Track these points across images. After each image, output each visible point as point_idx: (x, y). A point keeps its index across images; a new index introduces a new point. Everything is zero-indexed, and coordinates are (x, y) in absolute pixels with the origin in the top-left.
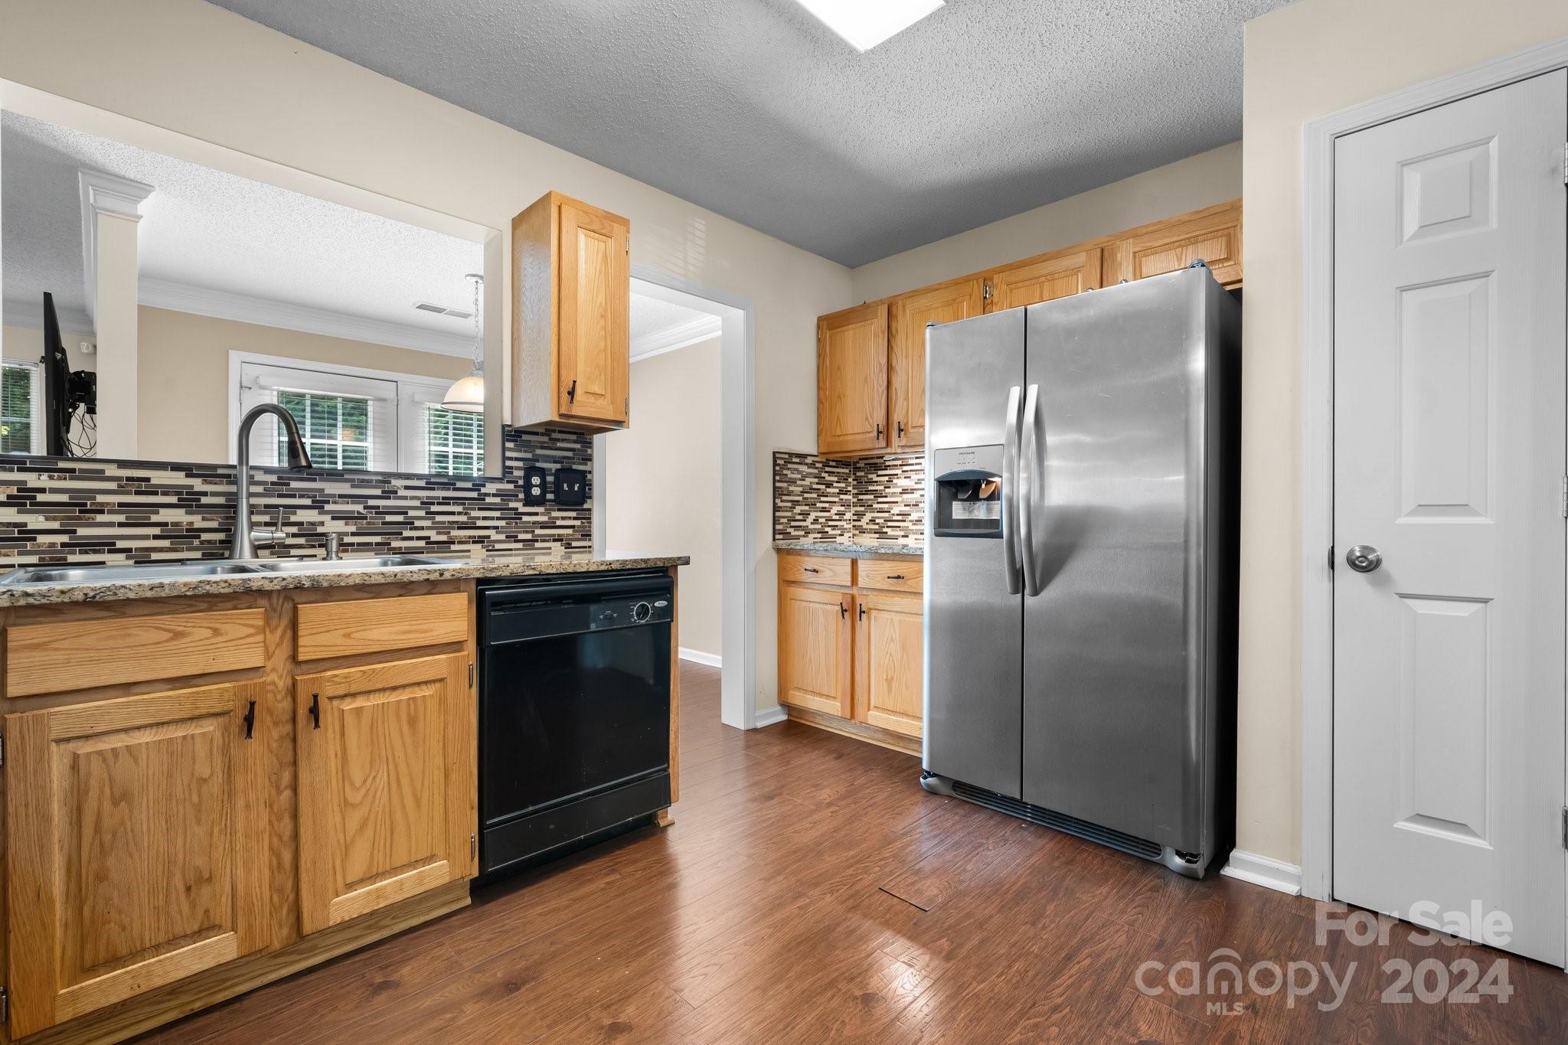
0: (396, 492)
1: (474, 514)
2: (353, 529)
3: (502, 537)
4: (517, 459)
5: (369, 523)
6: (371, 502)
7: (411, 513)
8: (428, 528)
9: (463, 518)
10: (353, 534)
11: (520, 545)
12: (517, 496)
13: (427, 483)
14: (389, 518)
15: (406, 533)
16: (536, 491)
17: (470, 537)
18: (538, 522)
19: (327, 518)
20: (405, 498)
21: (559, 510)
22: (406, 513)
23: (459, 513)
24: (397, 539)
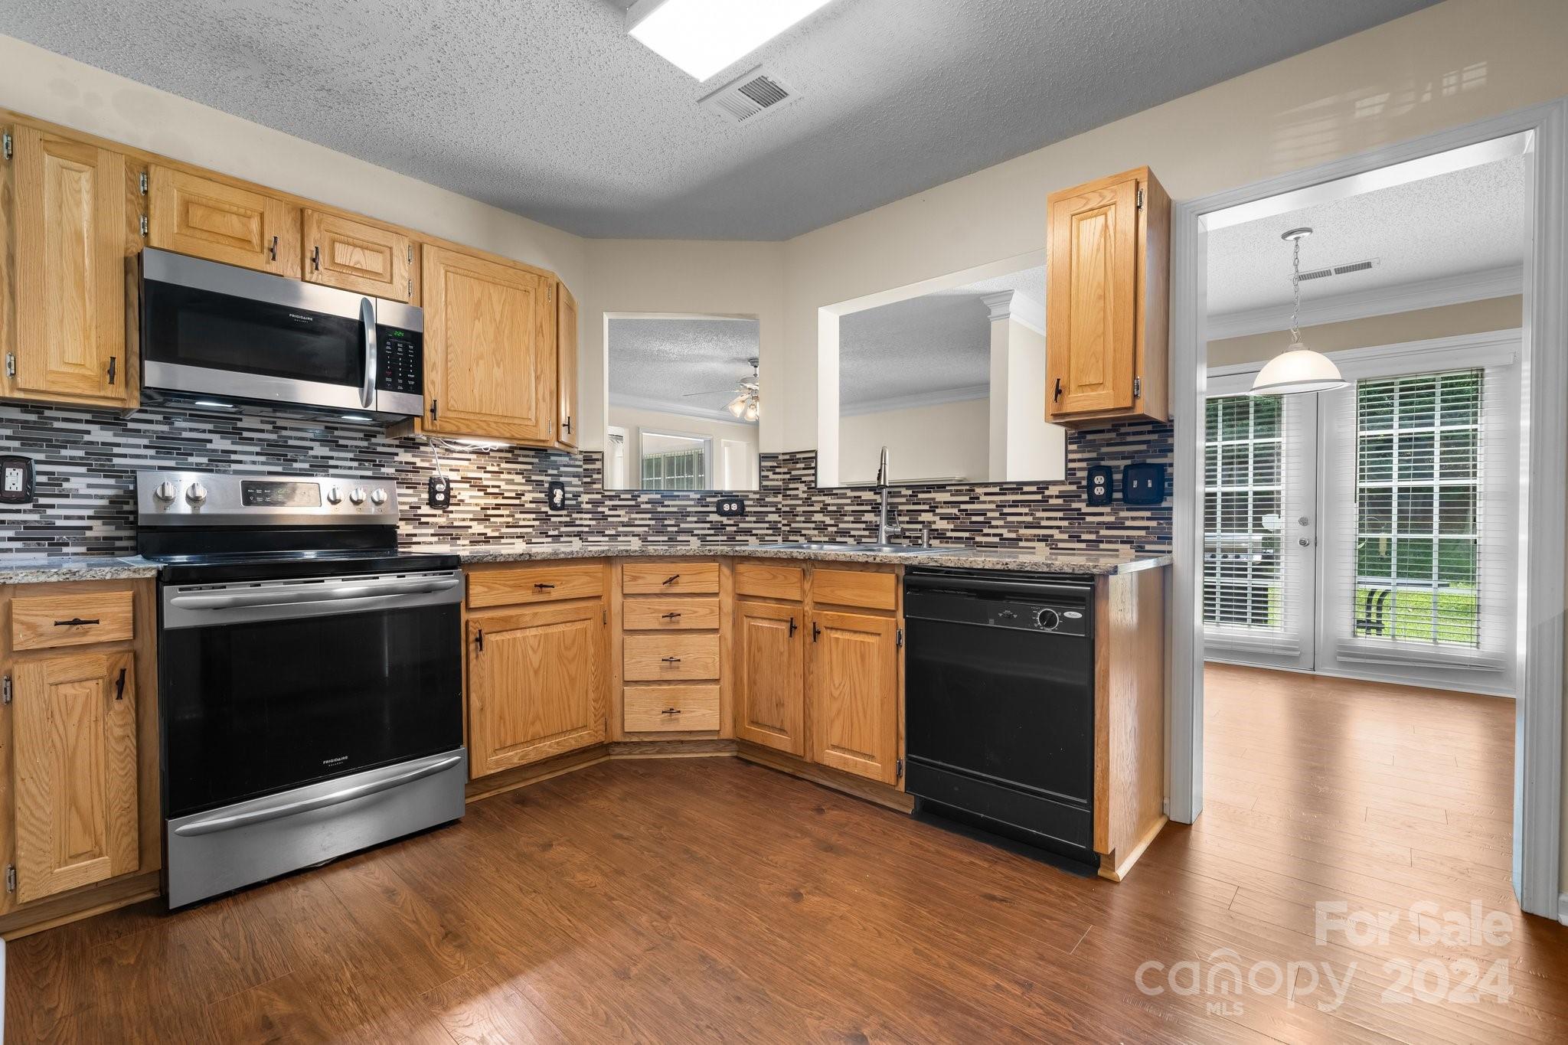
0: (978, 498)
1: (1039, 514)
2: (952, 526)
3: (1065, 536)
4: (1080, 460)
5: (961, 522)
6: (963, 507)
7: (989, 514)
8: (1002, 527)
9: (1029, 519)
10: (952, 530)
11: (1083, 545)
12: (1080, 496)
13: (1000, 489)
14: (974, 519)
15: (986, 531)
16: (1099, 491)
17: (1035, 536)
18: (1104, 523)
19: (937, 518)
20: (984, 502)
21: (1128, 510)
22: (986, 514)
23: (1026, 514)
24: (979, 535)
